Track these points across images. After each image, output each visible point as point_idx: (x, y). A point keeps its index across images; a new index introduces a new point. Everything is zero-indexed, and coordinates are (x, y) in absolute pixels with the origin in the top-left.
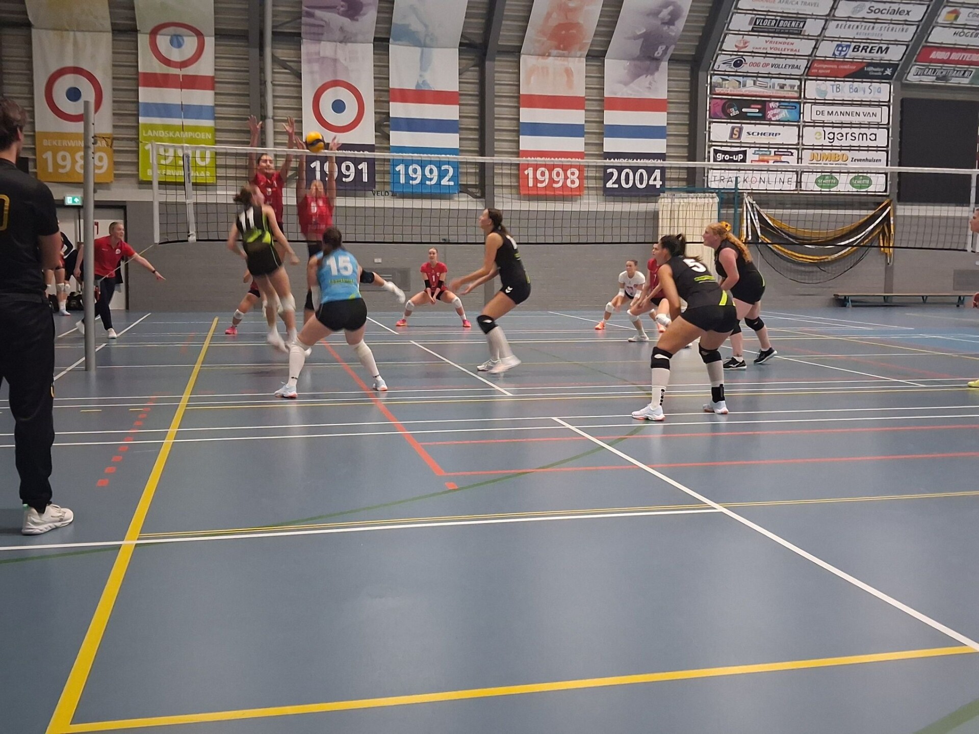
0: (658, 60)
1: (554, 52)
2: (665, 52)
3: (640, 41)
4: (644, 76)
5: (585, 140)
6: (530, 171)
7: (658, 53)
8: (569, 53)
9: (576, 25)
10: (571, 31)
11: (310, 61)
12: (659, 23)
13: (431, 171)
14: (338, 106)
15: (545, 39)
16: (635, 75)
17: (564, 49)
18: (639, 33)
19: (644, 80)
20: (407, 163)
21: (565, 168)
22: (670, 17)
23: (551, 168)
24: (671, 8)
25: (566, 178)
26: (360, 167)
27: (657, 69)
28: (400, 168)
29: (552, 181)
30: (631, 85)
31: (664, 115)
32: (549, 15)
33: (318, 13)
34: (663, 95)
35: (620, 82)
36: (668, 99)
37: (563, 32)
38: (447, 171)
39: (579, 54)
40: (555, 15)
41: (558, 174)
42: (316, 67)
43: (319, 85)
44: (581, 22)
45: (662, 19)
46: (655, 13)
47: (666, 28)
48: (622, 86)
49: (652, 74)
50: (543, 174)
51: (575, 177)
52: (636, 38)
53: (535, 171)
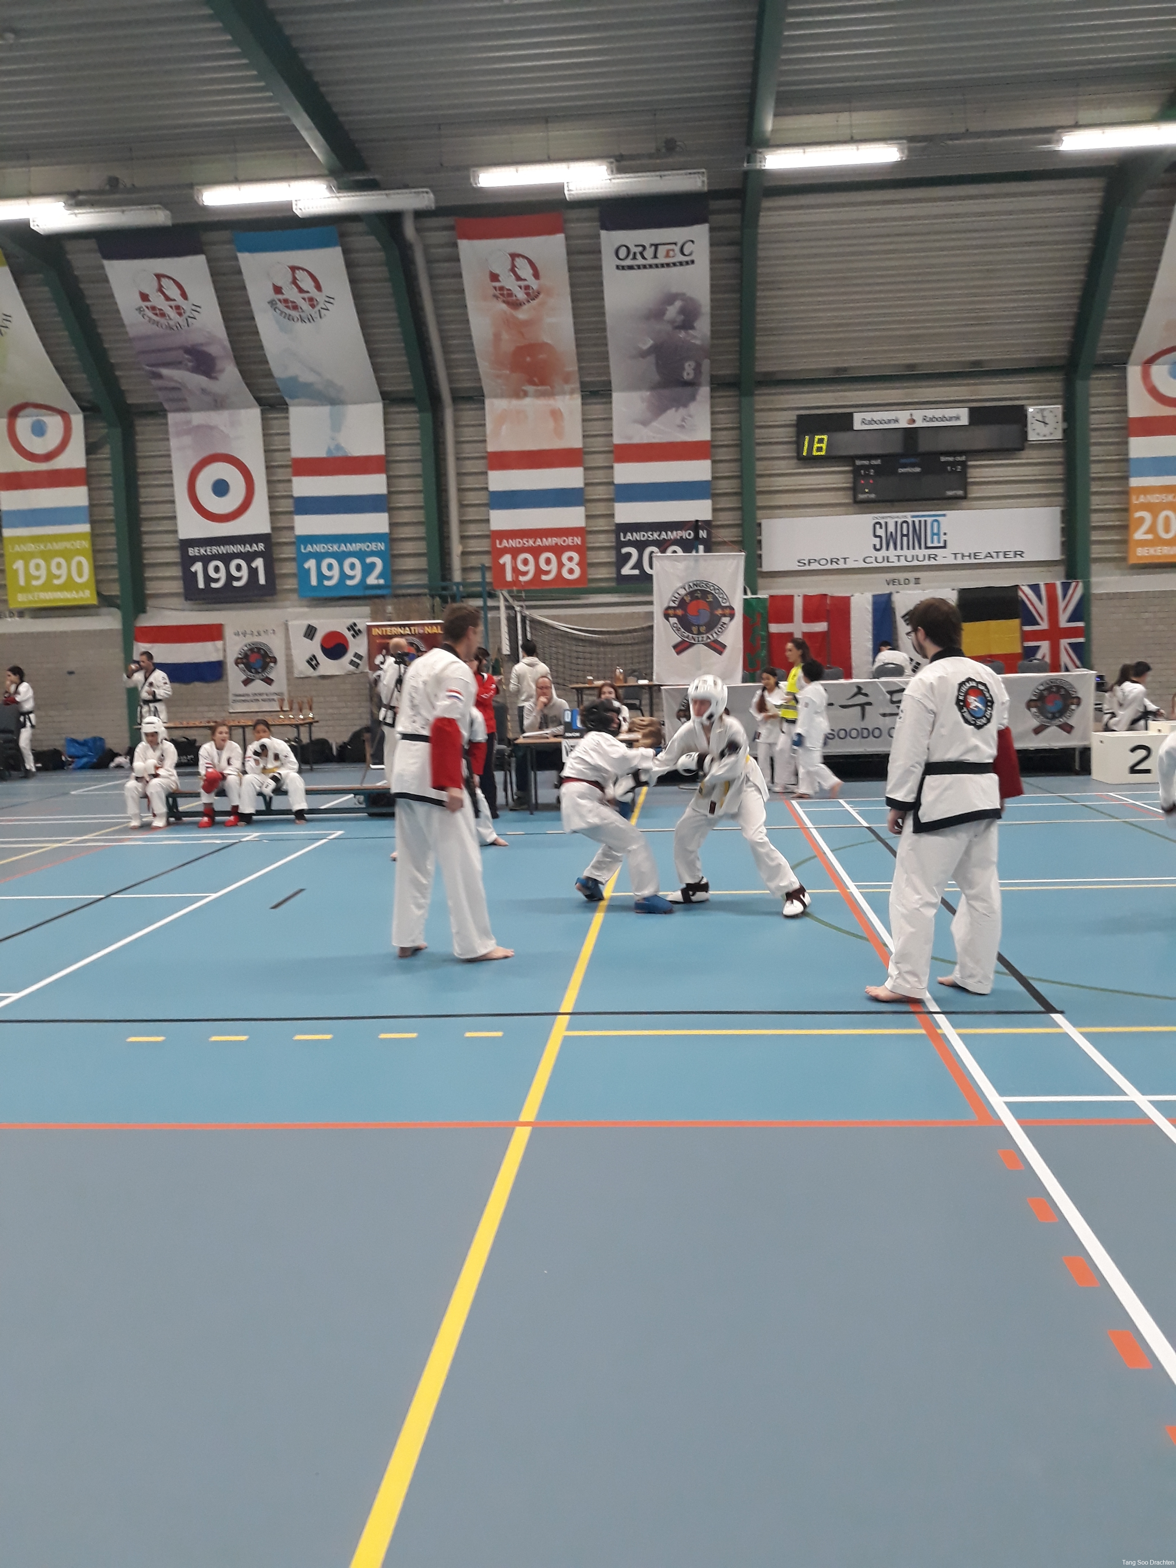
0: (693, 384)
1: (530, 389)
2: (698, 369)
3: (651, 359)
4: (674, 409)
5: (586, 511)
6: (506, 559)
7: (688, 374)
8: (552, 387)
9: (543, 346)
10: (541, 356)
11: (179, 434)
12: (669, 328)
13: (353, 566)
14: (221, 488)
15: (508, 372)
16: (659, 409)
17: (542, 382)
18: (645, 347)
19: (673, 415)
20: (319, 557)
21: (558, 551)
22: (682, 317)
23: (536, 552)
24: (678, 304)
25: (561, 565)
26: (254, 565)
27: (693, 398)
28: (311, 564)
29: (539, 571)
30: (655, 424)
31: (706, 464)
32: (497, 337)
33: (165, 371)
34: (703, 434)
35: (636, 421)
36: (712, 441)
37: (528, 359)
38: (373, 565)
39: (567, 387)
40: (505, 336)
41: (548, 561)
42: (187, 440)
43: (193, 463)
44: (549, 342)
45: (672, 322)
46: (657, 314)
47: (682, 334)
48: (640, 427)
49: (685, 405)
50: (525, 562)
51: (573, 565)
52: (644, 354)
53: (514, 558)
